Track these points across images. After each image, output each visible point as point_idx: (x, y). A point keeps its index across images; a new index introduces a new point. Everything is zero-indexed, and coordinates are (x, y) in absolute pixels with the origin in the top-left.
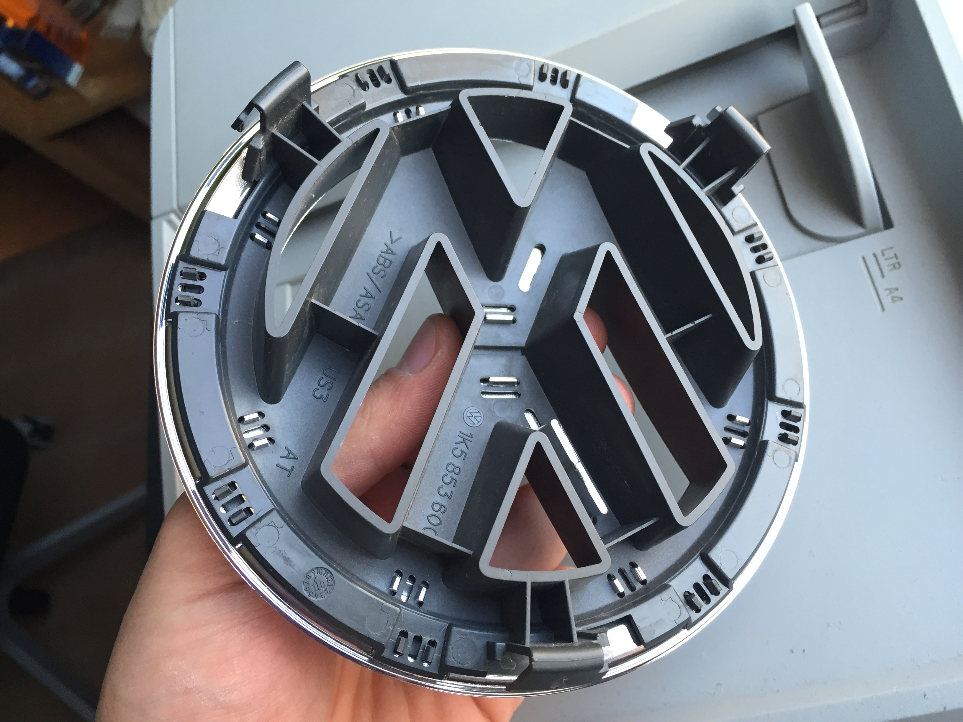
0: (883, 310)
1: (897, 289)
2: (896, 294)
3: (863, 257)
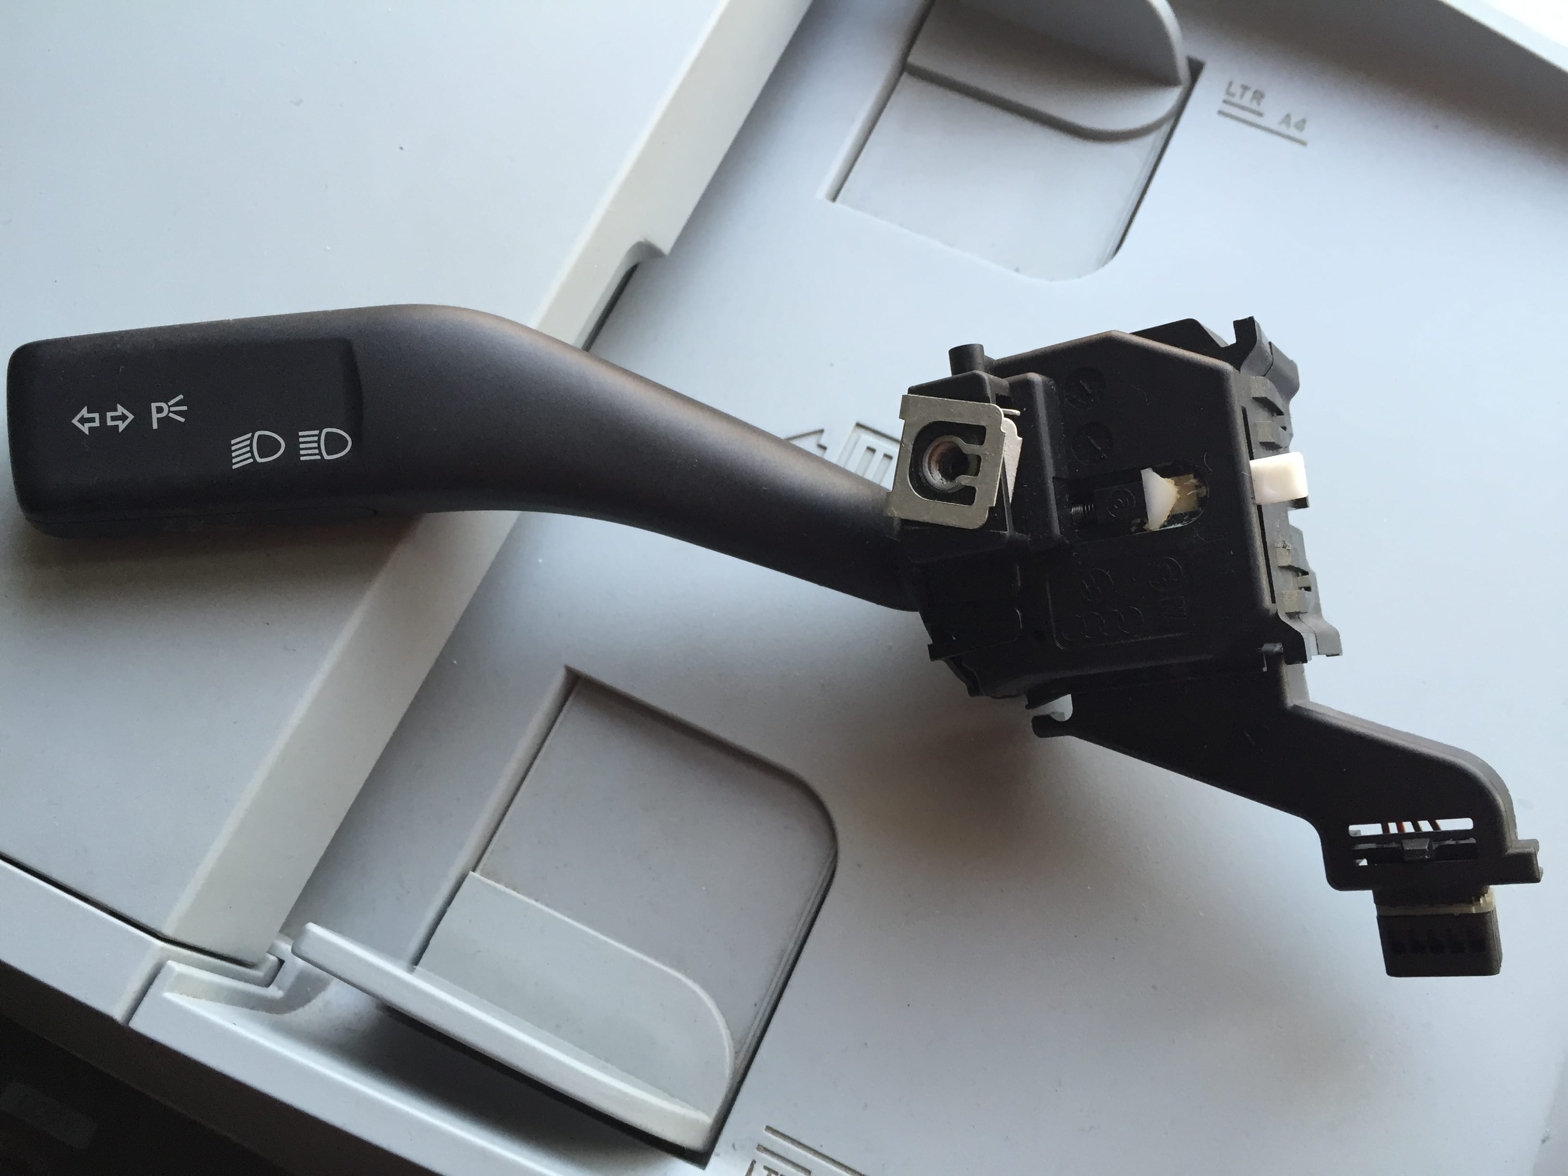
0: (1303, 143)
1: (1288, 116)
2: (1294, 120)
3: (1221, 113)
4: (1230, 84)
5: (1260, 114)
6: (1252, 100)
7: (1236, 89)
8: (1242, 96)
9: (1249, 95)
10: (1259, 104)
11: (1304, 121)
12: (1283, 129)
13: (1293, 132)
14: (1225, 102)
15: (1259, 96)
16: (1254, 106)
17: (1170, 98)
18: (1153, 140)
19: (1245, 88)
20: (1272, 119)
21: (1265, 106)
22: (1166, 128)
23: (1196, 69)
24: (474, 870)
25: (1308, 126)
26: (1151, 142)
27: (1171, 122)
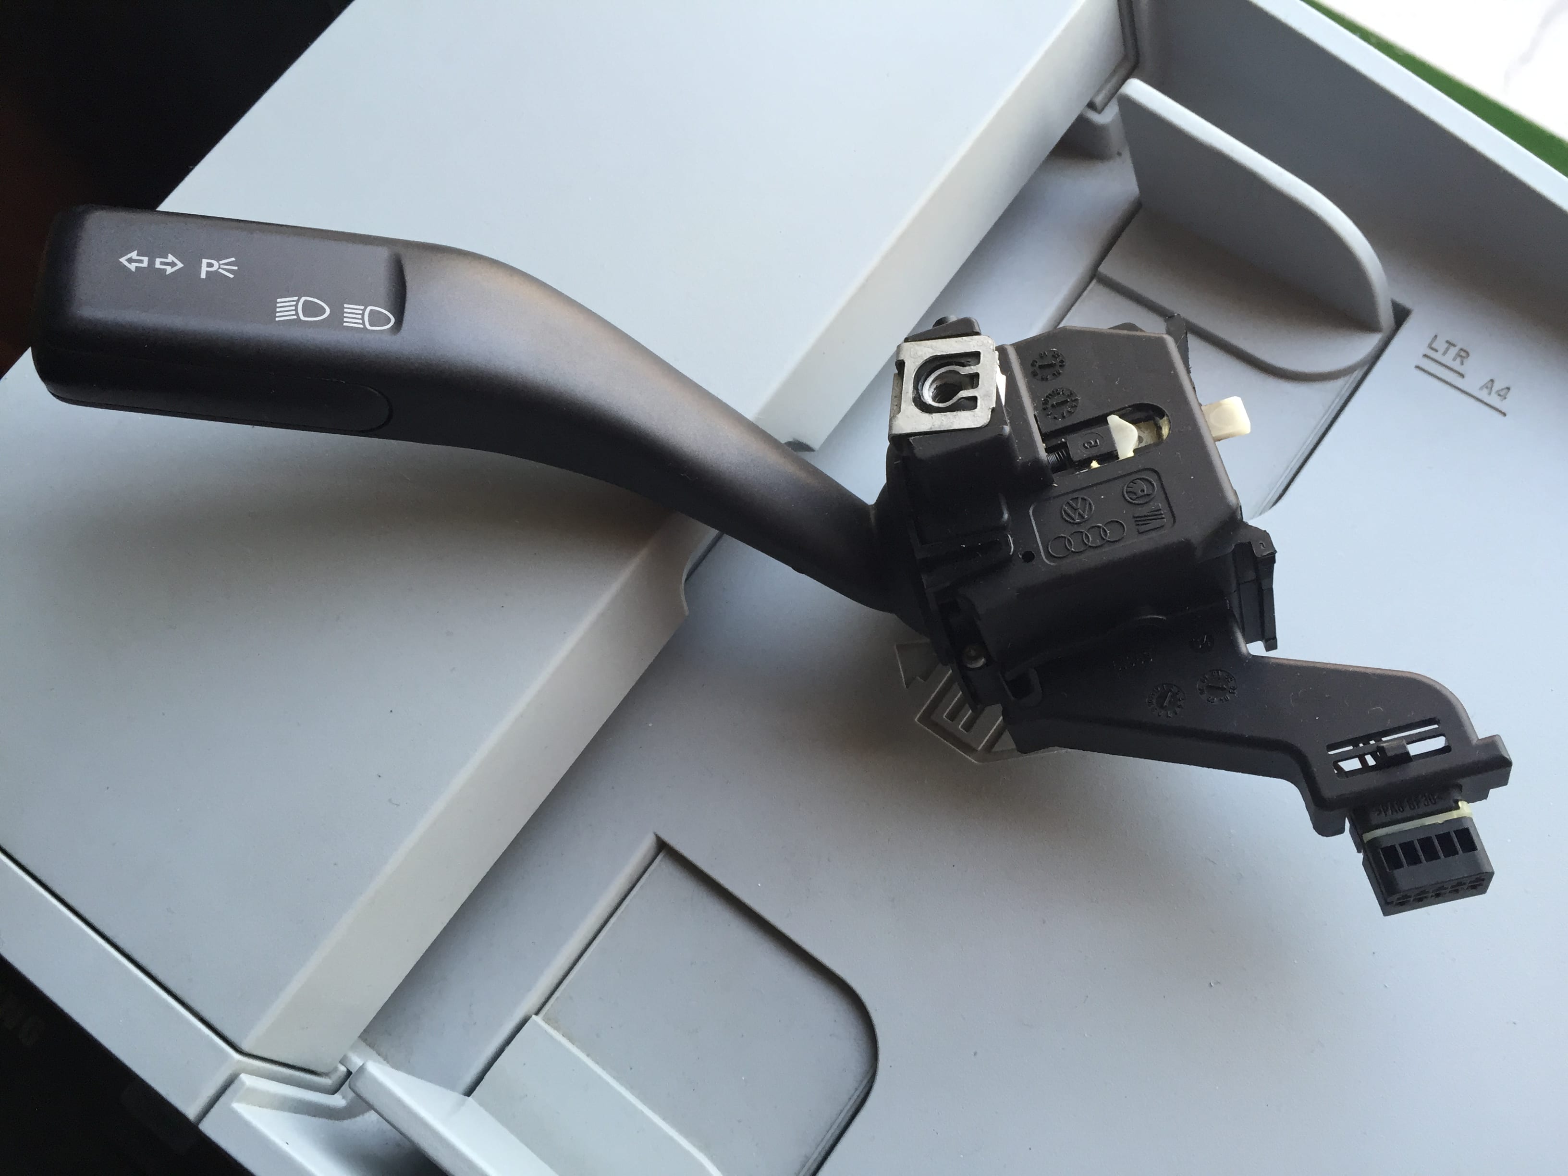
0: (1502, 413)
1: (1491, 382)
3: (1417, 367)
4: (1436, 336)
5: (1462, 376)
6: (1454, 359)
7: (1440, 345)
8: (1445, 353)
9: (1453, 351)
10: (1462, 363)
11: (1508, 389)
12: (1483, 395)
13: (1494, 400)
14: (1425, 356)
15: (1463, 355)
16: (1456, 365)
17: (1368, 343)
18: (1342, 385)
19: (1451, 344)
20: (1471, 384)
21: (1469, 367)
22: (1358, 374)
23: (1401, 315)
24: (537, 1013)
25: (1510, 396)
26: (1341, 386)
27: (1366, 368)
